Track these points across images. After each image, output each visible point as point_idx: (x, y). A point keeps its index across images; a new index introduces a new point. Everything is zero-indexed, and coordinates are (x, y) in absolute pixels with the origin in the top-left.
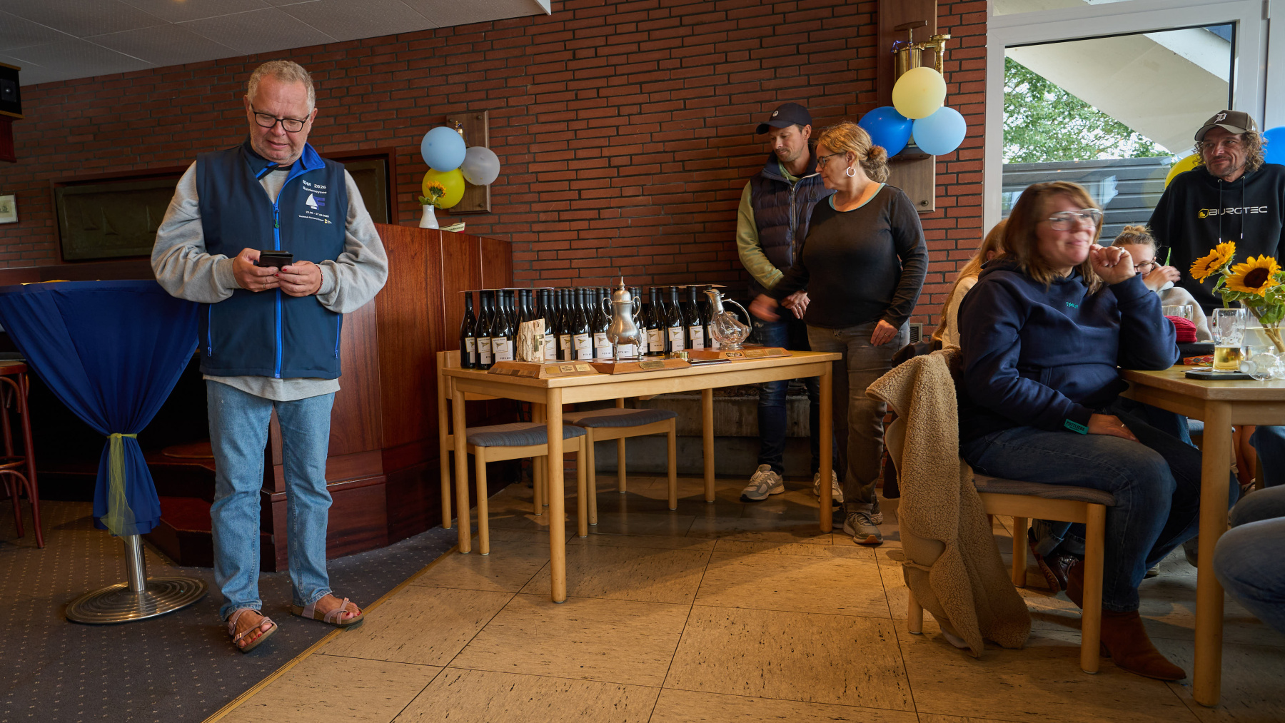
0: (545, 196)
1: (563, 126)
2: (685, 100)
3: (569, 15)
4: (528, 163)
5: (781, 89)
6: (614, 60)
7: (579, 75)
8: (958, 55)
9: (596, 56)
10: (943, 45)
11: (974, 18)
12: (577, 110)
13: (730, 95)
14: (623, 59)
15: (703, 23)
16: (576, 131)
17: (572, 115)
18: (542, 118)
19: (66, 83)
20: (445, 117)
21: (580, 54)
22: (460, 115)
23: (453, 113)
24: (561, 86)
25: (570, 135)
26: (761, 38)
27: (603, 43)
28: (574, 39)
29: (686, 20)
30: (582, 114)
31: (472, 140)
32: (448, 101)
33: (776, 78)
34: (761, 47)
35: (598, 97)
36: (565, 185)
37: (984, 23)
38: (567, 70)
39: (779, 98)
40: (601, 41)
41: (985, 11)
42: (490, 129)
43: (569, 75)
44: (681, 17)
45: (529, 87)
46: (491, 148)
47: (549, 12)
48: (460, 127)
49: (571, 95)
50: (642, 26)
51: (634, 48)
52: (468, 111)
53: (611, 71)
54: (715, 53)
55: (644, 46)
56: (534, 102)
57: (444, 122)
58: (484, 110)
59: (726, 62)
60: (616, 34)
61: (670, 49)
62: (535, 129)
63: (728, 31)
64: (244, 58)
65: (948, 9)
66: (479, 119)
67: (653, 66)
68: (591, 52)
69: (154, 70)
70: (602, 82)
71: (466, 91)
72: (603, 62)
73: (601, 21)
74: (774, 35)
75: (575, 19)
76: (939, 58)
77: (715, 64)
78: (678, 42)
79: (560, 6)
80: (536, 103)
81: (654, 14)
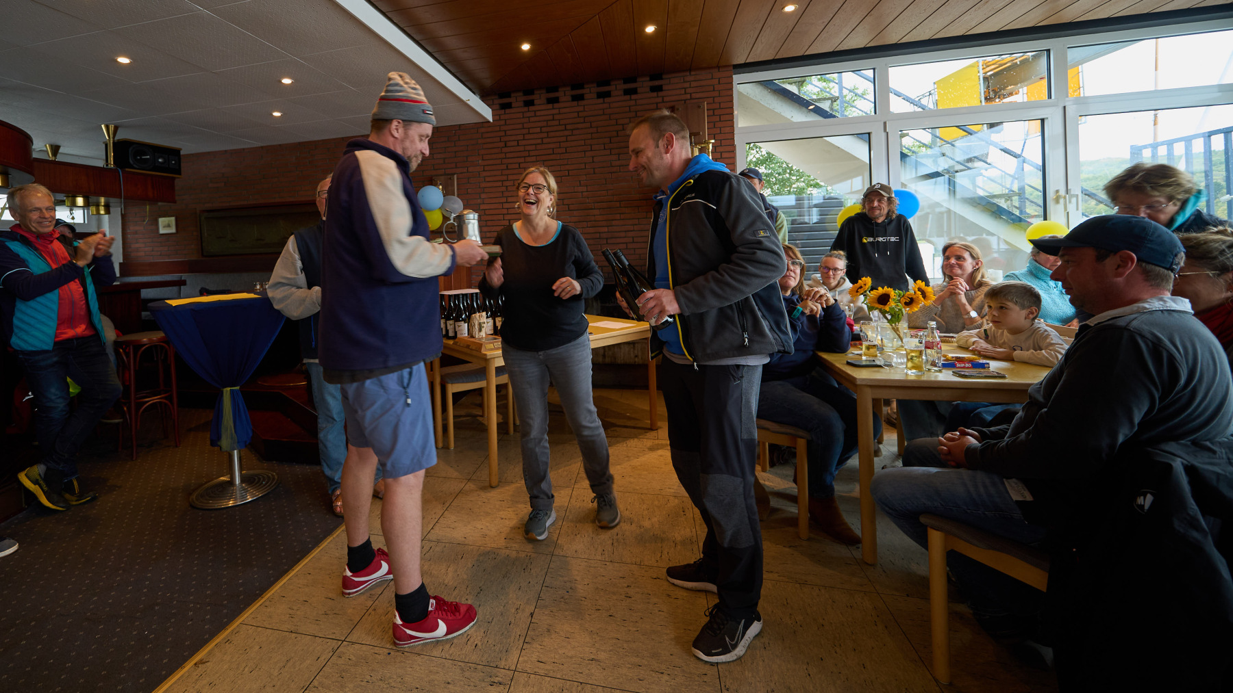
0: (489, 223)
1: (500, 184)
2: (568, 171)
3: (503, 122)
4: (480, 204)
5: (622, 166)
6: (528, 148)
7: (508, 155)
8: (718, 149)
9: (518, 145)
10: (711, 146)
11: (727, 130)
12: (507, 175)
13: (594, 169)
14: (533, 147)
15: (578, 129)
16: (507, 187)
17: (505, 178)
18: (487, 179)
19: (209, 153)
20: (432, 179)
21: (509, 144)
22: (440, 178)
23: (436, 176)
24: (499, 162)
25: (504, 189)
26: (610, 138)
27: (522, 138)
28: (505, 135)
29: (568, 127)
30: (511, 177)
31: (447, 193)
32: (434, 169)
33: (619, 160)
34: (611, 143)
35: (520, 168)
36: (501, 217)
37: (733, 133)
38: (501, 153)
40: (521, 137)
41: (733, 126)
42: (458, 184)
43: (503, 156)
44: (565, 125)
45: (480, 161)
46: (458, 196)
47: (491, 121)
48: (441, 184)
49: (504, 167)
50: (544, 130)
51: (539, 141)
52: (445, 174)
53: (527, 153)
55: (545, 141)
56: (482, 170)
57: (431, 182)
58: (454, 174)
59: (591, 150)
60: (529, 133)
61: (560, 142)
62: (483, 185)
63: (592, 133)
64: (315, 142)
65: (713, 125)
66: (451, 179)
67: (551, 151)
68: (516, 143)
69: (262, 147)
70: (522, 160)
71: (444, 163)
72: (521, 148)
73: (520, 126)
74: (618, 136)
75: (506, 124)
76: (709, 151)
77: (585, 151)
78: (564, 139)
79: (497, 117)
80: (484, 171)
81: (550, 123)
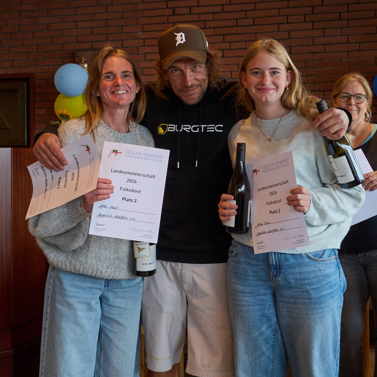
5: (328, 44)
14: (210, 17)
20: (74, 53)
21: (178, 11)
22: (86, 52)
32: (77, 41)
33: (324, 36)
34: (313, 13)
38: (168, 22)
39: (326, 50)
45: (139, 33)
48: (86, 62)
51: (219, 9)
52: (92, 49)
54: (279, 16)
55: (226, 8)
56: (142, 44)
61: (246, 11)
67: (233, 23)
68: (187, 10)
71: (91, 34)
74: (323, 5)
77: (279, 24)
78: (252, 6)
80: (144, 46)
